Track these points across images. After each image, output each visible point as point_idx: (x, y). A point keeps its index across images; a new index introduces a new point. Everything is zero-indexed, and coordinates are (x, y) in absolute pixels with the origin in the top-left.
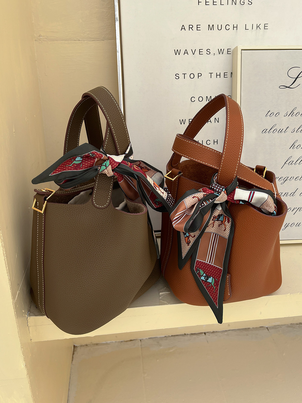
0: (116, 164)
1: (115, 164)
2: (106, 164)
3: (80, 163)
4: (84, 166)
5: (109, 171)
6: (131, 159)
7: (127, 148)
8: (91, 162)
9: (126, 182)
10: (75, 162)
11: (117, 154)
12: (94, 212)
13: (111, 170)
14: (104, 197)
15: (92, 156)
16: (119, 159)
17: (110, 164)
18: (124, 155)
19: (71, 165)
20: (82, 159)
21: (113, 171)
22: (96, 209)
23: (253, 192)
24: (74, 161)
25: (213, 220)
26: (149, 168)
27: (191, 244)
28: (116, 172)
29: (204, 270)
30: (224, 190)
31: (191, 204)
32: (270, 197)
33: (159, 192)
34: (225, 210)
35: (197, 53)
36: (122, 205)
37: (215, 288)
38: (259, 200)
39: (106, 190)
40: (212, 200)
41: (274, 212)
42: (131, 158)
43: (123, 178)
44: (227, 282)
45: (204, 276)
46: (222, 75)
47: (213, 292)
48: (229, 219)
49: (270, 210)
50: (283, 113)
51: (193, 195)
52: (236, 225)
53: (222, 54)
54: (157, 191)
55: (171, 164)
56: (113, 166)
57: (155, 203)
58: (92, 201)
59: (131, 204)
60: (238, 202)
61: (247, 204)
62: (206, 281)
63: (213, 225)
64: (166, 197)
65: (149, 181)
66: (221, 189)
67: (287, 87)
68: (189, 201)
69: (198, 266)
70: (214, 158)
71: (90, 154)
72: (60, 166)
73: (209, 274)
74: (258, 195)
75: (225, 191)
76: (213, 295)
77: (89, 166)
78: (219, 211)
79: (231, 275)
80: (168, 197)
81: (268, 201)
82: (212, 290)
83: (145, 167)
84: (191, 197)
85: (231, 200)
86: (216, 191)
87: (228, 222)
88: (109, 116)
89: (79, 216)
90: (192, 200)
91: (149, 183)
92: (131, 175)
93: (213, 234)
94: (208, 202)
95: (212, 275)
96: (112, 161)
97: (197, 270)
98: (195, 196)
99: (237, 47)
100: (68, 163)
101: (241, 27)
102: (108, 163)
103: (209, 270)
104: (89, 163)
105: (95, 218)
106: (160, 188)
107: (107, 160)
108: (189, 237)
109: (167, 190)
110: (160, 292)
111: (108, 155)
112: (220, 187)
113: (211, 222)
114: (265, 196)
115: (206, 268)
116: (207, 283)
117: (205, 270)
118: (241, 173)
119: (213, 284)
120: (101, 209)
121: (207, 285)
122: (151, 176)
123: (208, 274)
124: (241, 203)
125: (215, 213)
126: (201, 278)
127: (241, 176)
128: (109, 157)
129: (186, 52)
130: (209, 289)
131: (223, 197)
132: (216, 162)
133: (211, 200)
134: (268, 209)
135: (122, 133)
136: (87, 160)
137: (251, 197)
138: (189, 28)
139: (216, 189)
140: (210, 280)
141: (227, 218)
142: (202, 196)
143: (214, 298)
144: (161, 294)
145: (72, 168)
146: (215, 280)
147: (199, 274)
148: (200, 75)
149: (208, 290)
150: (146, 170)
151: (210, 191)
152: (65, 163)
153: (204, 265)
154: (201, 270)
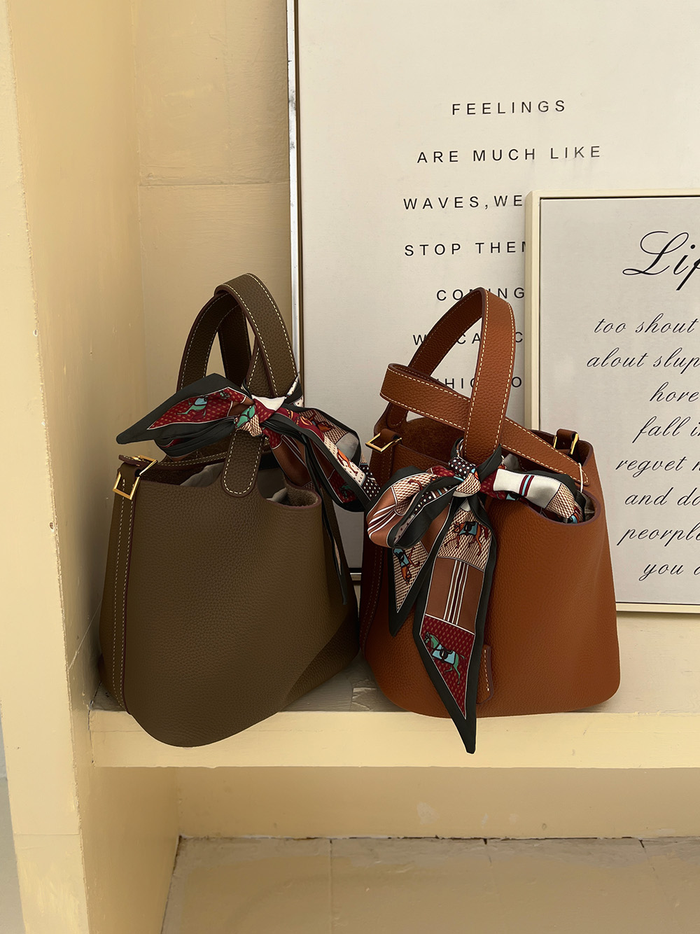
0: (268, 414)
1: (266, 413)
2: (249, 412)
3: (203, 410)
4: (209, 415)
5: (253, 425)
6: (298, 406)
7: (291, 386)
8: (224, 409)
9: (286, 449)
10: (193, 407)
11: (272, 396)
12: (223, 503)
13: (258, 424)
14: (244, 475)
15: (225, 396)
16: (273, 404)
17: (256, 413)
18: (284, 398)
19: (186, 413)
20: (206, 403)
21: (261, 425)
22: (226, 497)
23: (530, 476)
24: (191, 405)
25: (454, 531)
26: (331, 424)
27: (412, 581)
28: (267, 428)
29: (439, 636)
30: (473, 471)
31: (404, 494)
32: (564, 488)
33: (348, 470)
34: (476, 511)
35: (451, 203)
36: (277, 496)
37: (459, 674)
38: (544, 492)
39: (249, 462)
40: (448, 489)
41: (573, 517)
42: (299, 403)
43: (279, 439)
44: (484, 664)
45: (438, 650)
46: (504, 247)
47: (457, 684)
48: (488, 531)
49: (565, 513)
50: (632, 326)
51: (410, 478)
52: (501, 544)
53: (504, 205)
54: (344, 467)
55: (386, 422)
56: (262, 416)
57: (341, 493)
58: (221, 481)
59: (295, 492)
60: (503, 496)
61: (521, 501)
62: (442, 661)
63: (458, 543)
64: (362, 481)
65: (328, 447)
66: (468, 468)
67: (640, 272)
68: (401, 488)
69: (428, 628)
70: (456, 408)
71: (221, 394)
72: (168, 414)
73: (448, 645)
74: (540, 482)
75: (476, 474)
76: (456, 690)
77: (218, 415)
78: (465, 513)
79: (491, 647)
80: (365, 481)
81: (560, 494)
82: (454, 680)
83: (324, 422)
84: (406, 480)
85: (488, 491)
86: (459, 473)
87: (486, 537)
88: (259, 326)
90: (408, 486)
91: (328, 451)
92: (295, 434)
93: (463, 563)
94: (441, 494)
96: (259, 408)
97: (425, 636)
98: (414, 479)
99: (531, 193)
100: (181, 409)
101: (543, 154)
102: (252, 410)
103: (450, 638)
104: (219, 409)
105: (225, 514)
106: (351, 464)
107: (252, 405)
108: (409, 567)
109: (366, 468)
110: (356, 687)
111: (254, 397)
112: (467, 466)
113: (451, 535)
114: (553, 484)
115: (443, 631)
116: (445, 665)
117: (441, 638)
118: (510, 440)
119: (456, 666)
120: (237, 497)
121: (444, 668)
123: (446, 645)
124: (509, 497)
125: (459, 517)
126: (433, 652)
128: (255, 400)
129: (428, 203)
130: (449, 677)
131: (470, 485)
132: (459, 417)
133: (446, 490)
134: (561, 511)
135: (281, 357)
136: (215, 405)
137: (525, 486)
138: (435, 157)
139: (459, 469)
140: (451, 658)
141: (484, 529)
142: (427, 480)
143: (458, 696)
144: (355, 690)
145: (189, 418)
146: (460, 657)
147: (429, 644)
148: (456, 247)
149: (447, 680)
150: (327, 428)
151: (446, 473)
152: (176, 408)
153: (439, 627)
154: (432, 636)
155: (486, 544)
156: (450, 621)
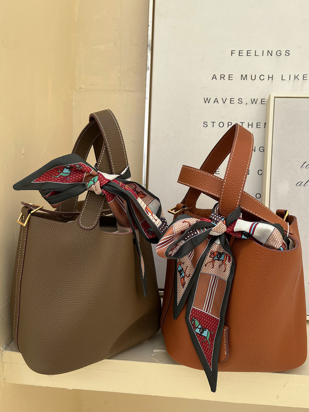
1: (104, 181)
2: (94, 179)
3: (68, 176)
5: (96, 187)
7: (124, 170)
8: (80, 177)
9: (117, 204)
10: (62, 174)
12: (78, 233)
13: (99, 187)
14: (92, 217)
15: (79, 167)
16: (110, 177)
17: (99, 179)
18: (118, 175)
19: (58, 177)
20: (70, 172)
21: (101, 188)
22: (80, 229)
23: (255, 223)
24: (61, 172)
25: (210, 256)
26: (145, 193)
28: (105, 190)
29: (200, 320)
30: (223, 219)
31: (179, 229)
32: (276, 230)
34: (224, 245)
37: (209, 343)
38: (264, 232)
39: (95, 211)
40: (207, 228)
41: (281, 248)
43: (113, 198)
44: (224, 337)
45: (199, 328)
46: (255, 125)
47: (208, 349)
48: (230, 257)
49: (276, 245)
51: (184, 220)
52: (237, 265)
53: (256, 103)
56: (102, 182)
57: (148, 233)
58: (78, 220)
60: (240, 236)
61: (250, 239)
62: (201, 335)
63: (213, 265)
68: (178, 225)
69: (194, 315)
70: (216, 185)
71: (77, 165)
72: (45, 175)
73: (204, 326)
74: (261, 226)
75: (224, 221)
76: (207, 353)
77: (77, 180)
78: (217, 245)
79: (229, 328)
80: (161, 225)
81: (273, 234)
82: (207, 346)
83: (141, 192)
84: (181, 221)
85: (231, 232)
86: (214, 220)
87: (229, 261)
89: (61, 235)
90: (182, 224)
91: (139, 205)
92: (124, 195)
93: (215, 277)
94: (202, 231)
95: (207, 327)
96: (101, 177)
97: (192, 320)
98: (186, 220)
100: (54, 174)
102: (97, 178)
103: (205, 321)
104: (77, 176)
105: (78, 239)
106: (154, 215)
107: (97, 176)
108: (184, 278)
110: (155, 349)
111: (98, 171)
112: (219, 217)
113: (208, 259)
114: (271, 228)
115: (202, 317)
117: (201, 321)
118: (246, 205)
119: (208, 338)
120: (86, 230)
121: (201, 340)
122: (148, 203)
123: (203, 325)
124: (243, 237)
125: (213, 248)
126: (195, 330)
127: (246, 208)
128: (99, 174)
130: (204, 344)
131: (220, 227)
132: (218, 190)
133: (206, 230)
134: (274, 245)
135: (118, 153)
136: (75, 174)
137: (253, 229)
138: (221, 77)
139: (214, 218)
140: (205, 334)
141: (228, 256)
142: (194, 222)
143: (208, 356)
144: (155, 351)
145: (59, 180)
146: (210, 333)
147: (194, 325)
148: (230, 124)
149: (203, 347)
150: (143, 196)
152: (50, 172)
153: (200, 314)
154: (196, 320)
155: (229, 265)
156: (206, 311)
